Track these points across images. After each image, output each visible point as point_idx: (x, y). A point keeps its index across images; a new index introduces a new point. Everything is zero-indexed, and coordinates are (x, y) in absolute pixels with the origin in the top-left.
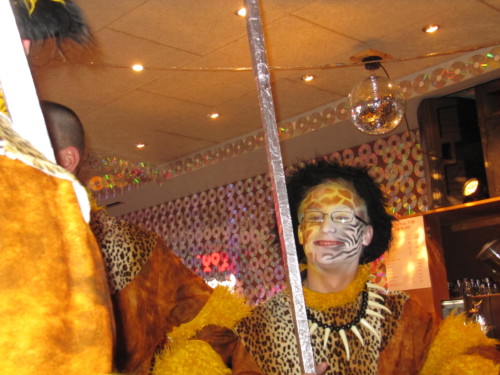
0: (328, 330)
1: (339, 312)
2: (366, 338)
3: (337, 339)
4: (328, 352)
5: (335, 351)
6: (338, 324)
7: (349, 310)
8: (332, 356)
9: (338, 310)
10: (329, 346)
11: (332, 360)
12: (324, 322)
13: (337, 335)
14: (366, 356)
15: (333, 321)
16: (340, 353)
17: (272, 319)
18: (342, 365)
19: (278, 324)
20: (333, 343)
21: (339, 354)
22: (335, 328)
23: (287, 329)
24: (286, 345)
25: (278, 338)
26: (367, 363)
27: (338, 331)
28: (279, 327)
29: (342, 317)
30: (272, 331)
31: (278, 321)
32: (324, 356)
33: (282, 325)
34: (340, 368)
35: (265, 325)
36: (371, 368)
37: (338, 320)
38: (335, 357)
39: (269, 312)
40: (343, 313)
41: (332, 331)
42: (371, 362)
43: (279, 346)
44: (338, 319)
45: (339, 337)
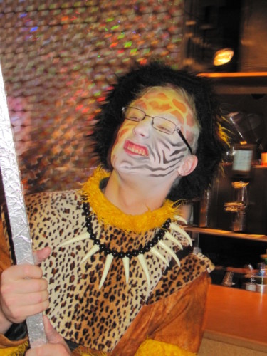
0: (97, 248)
1: (120, 236)
2: (135, 279)
3: (101, 263)
4: (83, 271)
5: (92, 274)
6: (111, 248)
7: (131, 240)
8: (85, 277)
9: (119, 233)
10: (88, 267)
11: (82, 281)
12: (98, 237)
13: (103, 259)
14: (124, 296)
15: (107, 242)
16: (95, 279)
17: (48, 209)
18: (88, 293)
19: (50, 215)
20: (94, 264)
21: (93, 280)
22: (105, 249)
23: (56, 225)
24: (45, 241)
25: (41, 229)
26: (122, 303)
27: (106, 254)
28: (49, 219)
29: (119, 243)
30: (40, 220)
31: (53, 213)
32: (75, 274)
33: (54, 219)
34: (85, 295)
35: (36, 210)
36: (122, 311)
37: (113, 244)
38: (88, 280)
39: (50, 201)
40: (123, 239)
41: (100, 251)
42: (126, 305)
43: (37, 238)
44: (114, 242)
45: (104, 261)
